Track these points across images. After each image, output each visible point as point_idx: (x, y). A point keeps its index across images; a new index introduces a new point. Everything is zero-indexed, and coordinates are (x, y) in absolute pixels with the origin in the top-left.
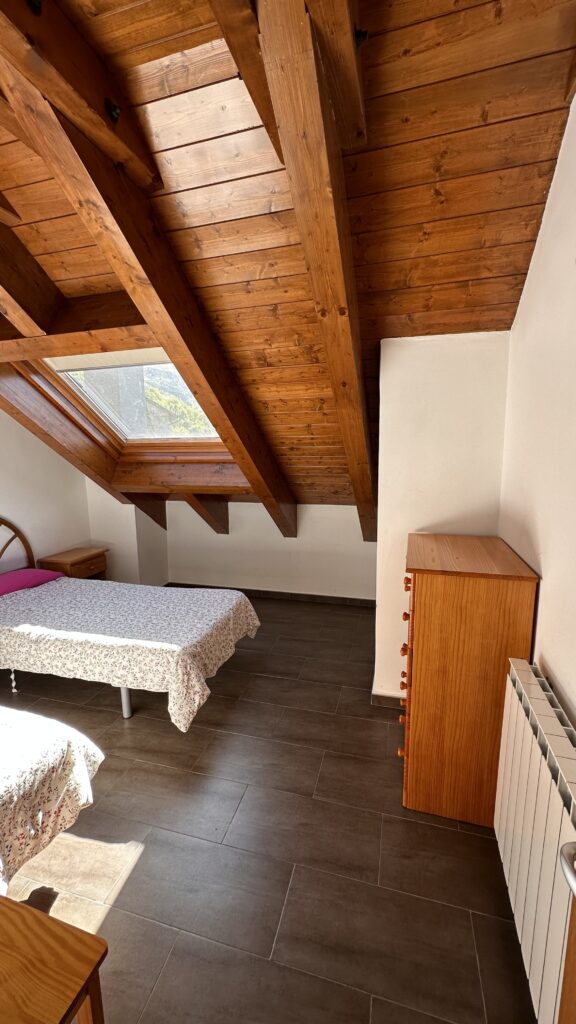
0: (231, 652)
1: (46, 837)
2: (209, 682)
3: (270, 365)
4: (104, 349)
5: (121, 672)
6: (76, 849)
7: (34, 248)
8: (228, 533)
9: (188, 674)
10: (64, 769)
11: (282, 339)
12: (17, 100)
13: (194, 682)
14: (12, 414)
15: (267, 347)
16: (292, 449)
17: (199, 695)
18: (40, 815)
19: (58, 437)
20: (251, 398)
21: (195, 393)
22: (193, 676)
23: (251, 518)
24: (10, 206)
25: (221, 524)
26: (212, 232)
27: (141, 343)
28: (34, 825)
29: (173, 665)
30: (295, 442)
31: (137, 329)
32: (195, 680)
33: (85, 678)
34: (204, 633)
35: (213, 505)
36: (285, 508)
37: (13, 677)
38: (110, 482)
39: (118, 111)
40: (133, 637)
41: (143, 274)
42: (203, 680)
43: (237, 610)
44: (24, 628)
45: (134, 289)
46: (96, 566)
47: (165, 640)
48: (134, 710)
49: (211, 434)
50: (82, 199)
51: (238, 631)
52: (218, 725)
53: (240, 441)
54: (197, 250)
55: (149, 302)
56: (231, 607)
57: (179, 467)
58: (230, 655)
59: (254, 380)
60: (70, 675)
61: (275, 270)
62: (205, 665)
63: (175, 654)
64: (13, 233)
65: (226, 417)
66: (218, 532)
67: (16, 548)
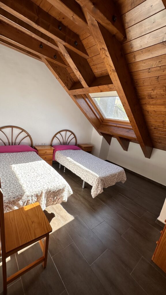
0: (114, 184)
1: (55, 203)
2: (104, 189)
3: (152, 98)
4: (101, 91)
5: (84, 176)
6: (62, 210)
7: (91, 64)
8: (127, 151)
9: (99, 184)
10: (63, 191)
11: (159, 89)
12: (90, 23)
13: (100, 187)
14: (79, 108)
15: (153, 92)
16: (155, 128)
17: (100, 191)
18: (55, 198)
19: (88, 115)
20: (143, 109)
21: (124, 106)
22: (100, 185)
23: (135, 148)
24: (87, 53)
25: (126, 148)
26: (140, 52)
27: (111, 90)
28: (54, 199)
29: (96, 180)
30: (157, 126)
31: (110, 85)
32: (100, 186)
33: (76, 174)
34: (107, 175)
35: (125, 142)
36: (148, 148)
37: (65, 168)
38: (98, 129)
39: (116, 18)
40: (89, 169)
41: (114, 68)
42: (102, 187)
43: (120, 173)
44: (69, 158)
45: (111, 73)
46: (89, 149)
47: (96, 173)
48: (85, 187)
49: (127, 119)
50: (101, 48)
51: (118, 179)
52: (103, 201)
53: (135, 123)
54: (134, 59)
55: (114, 77)
56: (118, 172)
57: (117, 128)
58: (113, 185)
59: (145, 103)
60: (74, 172)
61: (160, 64)
62: (104, 184)
63: (97, 177)
64: (87, 61)
65: (132, 114)
66: (124, 150)
67: (74, 140)
